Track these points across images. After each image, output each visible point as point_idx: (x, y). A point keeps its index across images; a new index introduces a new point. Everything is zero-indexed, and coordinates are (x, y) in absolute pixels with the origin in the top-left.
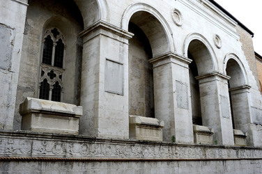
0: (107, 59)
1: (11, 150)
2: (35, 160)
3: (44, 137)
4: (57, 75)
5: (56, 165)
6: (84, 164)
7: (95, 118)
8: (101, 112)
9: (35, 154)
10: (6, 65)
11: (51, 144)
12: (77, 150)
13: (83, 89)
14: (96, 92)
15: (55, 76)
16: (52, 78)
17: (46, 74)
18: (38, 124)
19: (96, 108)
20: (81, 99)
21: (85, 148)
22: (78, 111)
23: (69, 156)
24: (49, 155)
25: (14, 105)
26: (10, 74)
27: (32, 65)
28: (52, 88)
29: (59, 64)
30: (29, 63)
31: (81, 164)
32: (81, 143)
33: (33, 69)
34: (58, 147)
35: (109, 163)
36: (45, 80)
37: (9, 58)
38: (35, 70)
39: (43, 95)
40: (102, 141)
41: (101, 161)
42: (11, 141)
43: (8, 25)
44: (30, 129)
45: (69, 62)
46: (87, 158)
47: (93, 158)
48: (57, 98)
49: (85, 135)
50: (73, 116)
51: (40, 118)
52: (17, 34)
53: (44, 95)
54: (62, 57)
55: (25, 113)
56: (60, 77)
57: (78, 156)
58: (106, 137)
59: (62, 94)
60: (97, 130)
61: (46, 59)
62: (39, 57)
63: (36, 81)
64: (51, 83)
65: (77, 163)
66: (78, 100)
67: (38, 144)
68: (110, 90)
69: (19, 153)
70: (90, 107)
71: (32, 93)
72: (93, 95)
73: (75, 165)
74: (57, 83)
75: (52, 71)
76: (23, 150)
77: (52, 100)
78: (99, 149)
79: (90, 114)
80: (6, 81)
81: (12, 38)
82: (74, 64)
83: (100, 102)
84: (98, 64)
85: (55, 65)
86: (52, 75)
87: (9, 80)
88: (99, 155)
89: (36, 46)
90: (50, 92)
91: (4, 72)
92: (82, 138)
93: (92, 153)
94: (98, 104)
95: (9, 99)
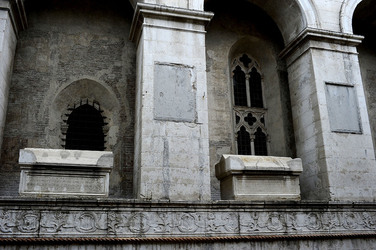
0: (327, 84)
1: (213, 228)
2: (244, 240)
3: (253, 206)
4: (258, 119)
5: (275, 246)
6: (315, 244)
7: (323, 175)
8: (329, 164)
9: (245, 232)
10: (191, 117)
11: (264, 217)
12: (303, 223)
13: (298, 133)
14: (319, 135)
15: (255, 120)
16: (251, 124)
17: (242, 119)
18: (242, 190)
19: (321, 158)
20: (297, 147)
21: (313, 219)
22: (296, 165)
23: (291, 233)
24: (264, 232)
25: (208, 167)
26: (197, 128)
27: (222, 111)
28: (253, 137)
29: (258, 102)
30: (218, 108)
31: (311, 243)
32: (307, 213)
33: (225, 115)
34: (275, 220)
35: (354, 241)
36: (243, 128)
37: (194, 105)
38: (227, 117)
39: (244, 150)
40: (339, 207)
41: (342, 238)
42: (211, 215)
43: (185, 63)
44: (234, 198)
45: (270, 97)
46: (318, 234)
47: (328, 234)
48: (262, 151)
49: (312, 200)
50: (290, 174)
51: (244, 181)
52: (199, 74)
53: (244, 148)
54: (261, 92)
55: (224, 177)
56: (262, 120)
57: (304, 231)
58: (345, 201)
59: (268, 144)
60: (328, 192)
61: (239, 100)
62: (229, 99)
63: (231, 132)
64: (251, 130)
65: (306, 243)
66: (292, 150)
67: (246, 218)
68: (339, 128)
69: (223, 230)
70: (313, 158)
71: (228, 149)
72: (313, 139)
73: (303, 245)
74: (259, 129)
75: (250, 115)
76: (228, 227)
77: (256, 154)
78: (336, 219)
79: (315, 168)
80: (195, 137)
81: (192, 79)
82: (279, 98)
83: (326, 149)
84: (314, 93)
85: (252, 106)
86: (250, 120)
87: (198, 135)
88: (338, 229)
89: (223, 84)
90: (252, 144)
91: (190, 125)
92: (307, 206)
93: (325, 227)
94: (324, 152)
95: (201, 160)
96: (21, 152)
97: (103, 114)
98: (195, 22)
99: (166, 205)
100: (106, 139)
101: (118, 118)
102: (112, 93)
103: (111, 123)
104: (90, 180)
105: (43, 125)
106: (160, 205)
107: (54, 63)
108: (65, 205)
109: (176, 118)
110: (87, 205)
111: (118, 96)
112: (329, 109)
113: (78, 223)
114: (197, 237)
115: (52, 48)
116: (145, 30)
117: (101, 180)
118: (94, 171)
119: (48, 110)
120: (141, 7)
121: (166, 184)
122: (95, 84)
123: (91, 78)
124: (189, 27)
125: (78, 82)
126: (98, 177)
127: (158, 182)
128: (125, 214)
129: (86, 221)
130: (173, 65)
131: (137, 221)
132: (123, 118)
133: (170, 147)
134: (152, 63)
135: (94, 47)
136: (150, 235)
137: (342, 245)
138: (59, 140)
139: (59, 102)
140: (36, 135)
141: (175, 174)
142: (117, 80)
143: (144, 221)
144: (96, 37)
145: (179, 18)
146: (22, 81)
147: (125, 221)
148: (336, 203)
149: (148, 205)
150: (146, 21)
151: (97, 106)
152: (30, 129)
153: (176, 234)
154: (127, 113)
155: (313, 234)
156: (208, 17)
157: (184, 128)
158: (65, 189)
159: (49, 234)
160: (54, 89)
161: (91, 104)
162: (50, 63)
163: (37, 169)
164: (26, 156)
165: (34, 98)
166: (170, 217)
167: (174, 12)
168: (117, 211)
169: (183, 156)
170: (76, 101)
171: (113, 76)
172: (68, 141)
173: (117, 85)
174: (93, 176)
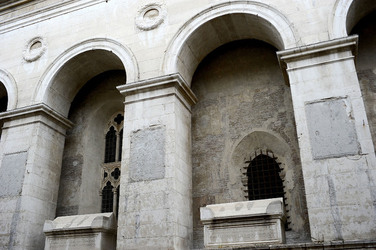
10: (353, 149)
26: (363, 159)
37: (354, 136)
43: (337, 95)
52: (354, 103)
80: (361, 170)
81: (348, 110)
87: (365, 167)
91: (352, 157)
95: (373, 194)
96: (202, 209)
97: (278, 161)
98: (340, 50)
99: (340, 247)
100: (284, 184)
101: (291, 161)
102: (281, 139)
103: (286, 168)
104: (262, 228)
105: (225, 181)
106: (333, 247)
107: (225, 125)
109: (337, 153)
111: (288, 141)
115: (222, 111)
116: (291, 75)
117: (273, 227)
118: (265, 219)
119: (227, 167)
120: (281, 55)
121: (338, 224)
122: (265, 134)
123: (260, 130)
124: (335, 57)
125: (248, 136)
126: (270, 224)
127: (327, 223)
130: (324, 100)
132: (296, 161)
133: (335, 185)
134: (302, 105)
135: (257, 100)
138: (241, 192)
139: (236, 158)
140: (221, 191)
141: (345, 213)
142: (283, 125)
144: (257, 91)
145: (321, 53)
149: (320, 248)
150: (290, 66)
151: (270, 154)
152: (215, 186)
156: (353, 40)
157: (347, 163)
158: (241, 239)
160: (229, 147)
161: (265, 153)
162: (222, 125)
163: (216, 222)
164: (206, 213)
165: (215, 159)
167: (314, 48)
169: (352, 192)
170: (251, 154)
171: (279, 123)
172: (250, 192)
173: (285, 130)
174: (265, 224)
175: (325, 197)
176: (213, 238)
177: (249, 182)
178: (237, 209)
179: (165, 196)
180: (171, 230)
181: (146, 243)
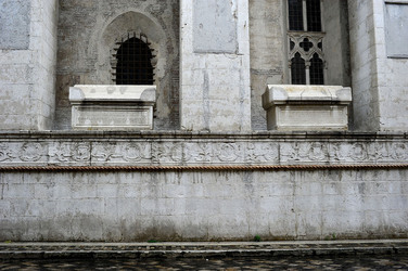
0: (386, 3)
1: (253, 158)
2: (285, 169)
3: (294, 137)
4: (315, 44)
5: (316, 175)
6: (359, 173)
7: (374, 103)
8: (381, 93)
9: (284, 162)
10: (231, 47)
11: (305, 147)
12: (347, 153)
13: (354, 59)
14: (373, 61)
15: (311, 45)
16: (306, 50)
17: (297, 45)
18: (286, 121)
19: (374, 87)
20: (353, 74)
21: (359, 149)
22: (345, 95)
23: (333, 163)
24: (305, 162)
25: (249, 98)
26: (238, 59)
27: (274, 38)
28: (308, 64)
29: (315, 26)
30: (269, 35)
31: (354, 173)
32: (352, 143)
33: (276, 42)
34: (317, 150)
35: (402, 172)
36: (298, 54)
37: (234, 36)
38: (278, 44)
39: (298, 79)
40: (388, 137)
41: (388, 168)
42: (251, 145)
44: (276, 128)
45: (329, 19)
46: (363, 165)
47: (373, 164)
48: (318, 79)
49: (363, 130)
50: (337, 103)
51: (287, 111)
53: (298, 76)
54: (319, 14)
55: (269, 107)
56: (320, 45)
57: (349, 162)
58: (396, 132)
59: (325, 70)
60: (378, 122)
61: (295, 24)
62: (281, 23)
63: (283, 59)
64: (306, 57)
65: (349, 172)
66: (348, 79)
67: (287, 148)
69: (263, 160)
70: (366, 86)
71: (278, 77)
72: (368, 66)
73: (345, 174)
74: (316, 55)
75: (306, 40)
76: (267, 157)
77: (312, 83)
78: (384, 150)
79: (367, 97)
80: (235, 69)
81: (233, 8)
82: (339, 20)
83: (379, 76)
84: (371, 15)
85: (309, 30)
86: (306, 45)
87: (239, 66)
88: (385, 159)
89: (275, 8)
90: (307, 71)
91: (231, 56)
92: (353, 136)
93: (371, 157)
94: (376, 79)
95: (242, 92)
96: (71, 89)
97: (151, 47)
99: (206, 136)
100: (154, 71)
101: (165, 50)
102: (158, 25)
103: (158, 55)
104: (135, 113)
105: (93, 60)
106: (200, 136)
108: (112, 137)
109: (215, 49)
110: (132, 136)
111: (164, 27)
112: (387, 31)
113: (124, 153)
114: (236, 166)
117: (145, 113)
118: (138, 105)
119: (96, 46)
121: (207, 116)
122: (141, 16)
123: (137, 10)
125: (123, 15)
126: (142, 110)
127: (198, 114)
128: (168, 145)
129: (132, 151)
131: (179, 151)
132: (170, 50)
133: (210, 79)
136: (192, 164)
137: (387, 176)
138: (109, 75)
139: (107, 38)
140: (87, 71)
141: (214, 106)
142: (162, 11)
143: (186, 151)
146: (69, 18)
147: (167, 151)
148: (384, 133)
149: (188, 136)
151: (144, 39)
152: (81, 64)
153: (217, 164)
154: (174, 45)
155: (357, 164)
157: (224, 60)
158: (112, 123)
159: (99, 162)
160: (101, 24)
161: (138, 37)
163: (86, 104)
164: (75, 93)
165: (83, 35)
166: (210, 147)
168: (160, 142)
169: (223, 88)
170: (124, 35)
171: (158, 7)
172: (118, 75)
173: (163, 16)
174: (138, 110)
175: (199, 90)
176: (82, 119)
177: (118, 65)
178: (110, 92)
179: (29, 70)
180: (35, 108)
181: (4, 120)
